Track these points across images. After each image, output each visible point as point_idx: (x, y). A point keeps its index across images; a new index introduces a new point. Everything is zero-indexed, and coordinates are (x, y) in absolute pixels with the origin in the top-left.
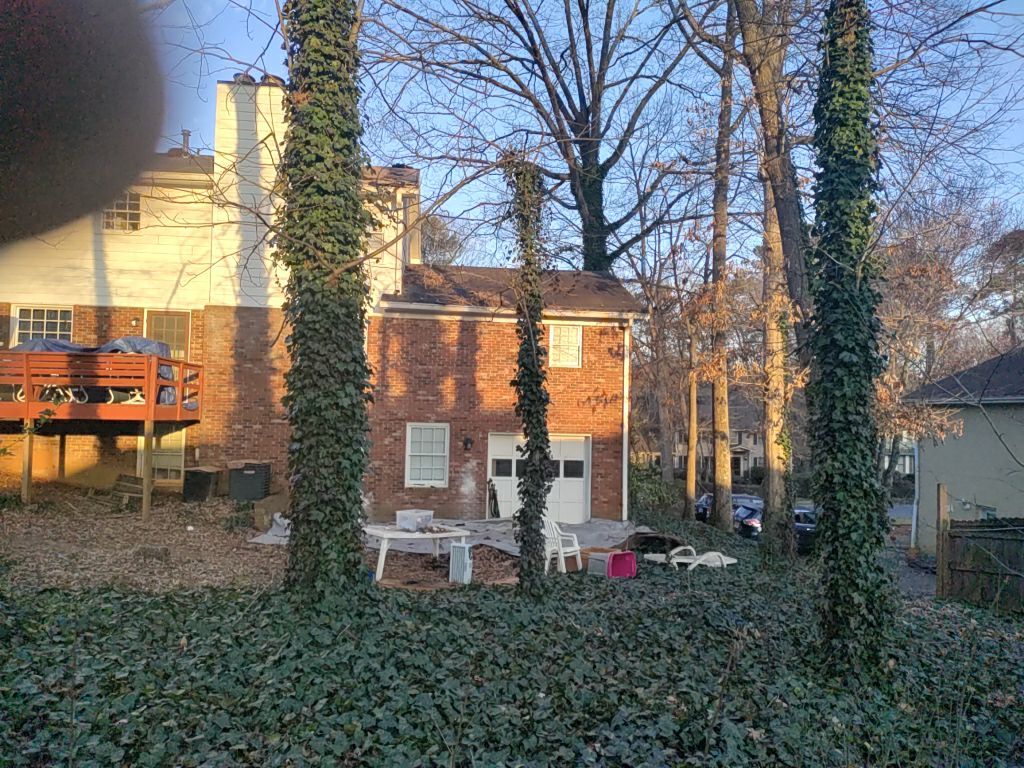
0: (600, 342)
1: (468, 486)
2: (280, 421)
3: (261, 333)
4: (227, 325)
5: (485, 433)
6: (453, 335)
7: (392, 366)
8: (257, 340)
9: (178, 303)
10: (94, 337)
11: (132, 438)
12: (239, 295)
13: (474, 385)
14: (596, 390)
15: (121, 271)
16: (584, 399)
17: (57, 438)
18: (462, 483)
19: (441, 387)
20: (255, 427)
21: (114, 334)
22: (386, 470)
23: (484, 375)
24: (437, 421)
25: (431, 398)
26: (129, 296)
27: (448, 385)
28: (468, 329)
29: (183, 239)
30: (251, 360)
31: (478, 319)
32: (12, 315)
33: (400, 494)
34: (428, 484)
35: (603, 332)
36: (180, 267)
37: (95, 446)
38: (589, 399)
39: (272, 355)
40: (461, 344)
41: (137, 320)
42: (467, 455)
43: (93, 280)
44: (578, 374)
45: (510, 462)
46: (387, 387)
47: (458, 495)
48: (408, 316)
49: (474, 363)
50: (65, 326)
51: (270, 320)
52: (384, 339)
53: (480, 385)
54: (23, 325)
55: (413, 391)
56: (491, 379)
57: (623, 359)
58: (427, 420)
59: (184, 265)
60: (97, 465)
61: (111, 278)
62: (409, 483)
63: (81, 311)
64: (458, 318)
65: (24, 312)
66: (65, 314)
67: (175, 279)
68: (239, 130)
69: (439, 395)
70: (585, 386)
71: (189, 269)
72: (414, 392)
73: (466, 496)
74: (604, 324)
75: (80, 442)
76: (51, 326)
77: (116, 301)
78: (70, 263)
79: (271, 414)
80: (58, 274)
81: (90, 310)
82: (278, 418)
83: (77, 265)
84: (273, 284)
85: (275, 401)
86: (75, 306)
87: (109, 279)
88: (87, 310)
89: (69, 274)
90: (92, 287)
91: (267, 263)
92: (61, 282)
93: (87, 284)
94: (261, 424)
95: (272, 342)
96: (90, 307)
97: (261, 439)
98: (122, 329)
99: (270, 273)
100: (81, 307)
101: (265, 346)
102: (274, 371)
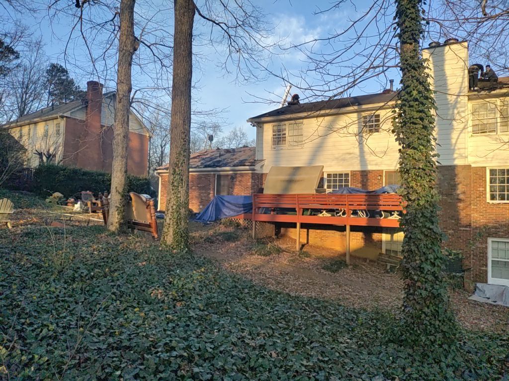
2: (464, 229)
3: (451, 180)
8: (449, 183)
10: (360, 185)
11: (380, 234)
20: (449, 231)
21: (369, 184)
26: (376, 165)
30: (445, 194)
32: (324, 177)
37: (362, 238)
39: (458, 192)
41: (380, 176)
43: (359, 158)
50: (346, 181)
51: (456, 172)
54: (329, 181)
60: (363, 247)
63: (354, 173)
65: (329, 175)
66: (347, 175)
68: (435, 72)
75: (355, 235)
76: (341, 181)
77: (370, 168)
78: (348, 151)
79: (459, 225)
80: (343, 157)
81: (358, 173)
82: (463, 227)
83: (351, 152)
84: (457, 152)
85: (461, 217)
86: (351, 171)
87: (366, 157)
88: (357, 172)
89: (348, 156)
90: (358, 162)
91: (454, 141)
92: (344, 160)
93: (356, 160)
94: (453, 230)
95: (458, 184)
96: (358, 171)
97: (454, 239)
98: (373, 181)
99: (455, 147)
100: (354, 171)
101: (454, 187)
102: (460, 200)
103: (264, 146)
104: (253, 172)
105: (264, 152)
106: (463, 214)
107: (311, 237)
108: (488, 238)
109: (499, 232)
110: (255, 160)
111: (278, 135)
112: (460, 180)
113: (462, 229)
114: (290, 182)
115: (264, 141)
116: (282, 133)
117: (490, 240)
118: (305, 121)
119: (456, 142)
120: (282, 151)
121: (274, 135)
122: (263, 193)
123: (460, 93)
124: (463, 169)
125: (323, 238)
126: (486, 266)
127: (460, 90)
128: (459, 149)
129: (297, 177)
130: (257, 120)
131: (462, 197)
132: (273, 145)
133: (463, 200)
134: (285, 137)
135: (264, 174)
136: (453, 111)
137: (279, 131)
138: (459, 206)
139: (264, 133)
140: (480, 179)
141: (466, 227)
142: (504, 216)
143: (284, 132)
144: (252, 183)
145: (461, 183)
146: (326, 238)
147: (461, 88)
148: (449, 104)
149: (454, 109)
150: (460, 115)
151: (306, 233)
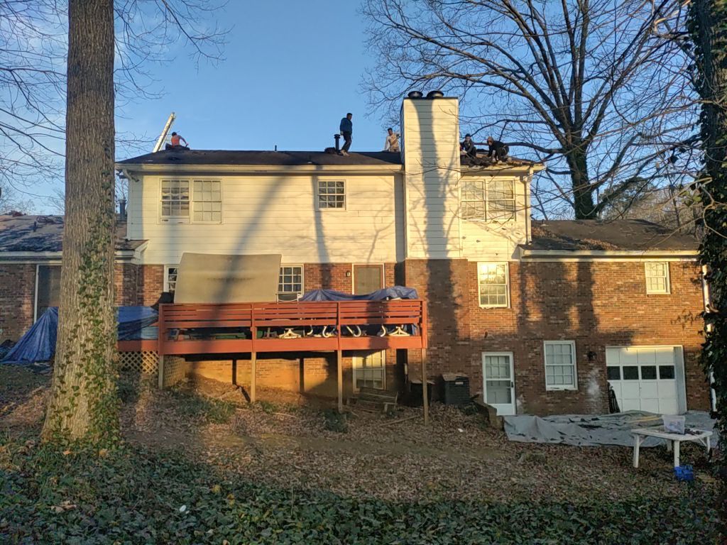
0: (684, 274)
1: (594, 389)
2: (463, 343)
3: (445, 278)
4: (422, 274)
5: (603, 347)
6: (574, 274)
7: (529, 299)
8: (443, 283)
9: (375, 259)
10: (319, 286)
11: (350, 358)
12: (428, 251)
13: (592, 311)
14: (684, 311)
15: (335, 238)
16: (676, 318)
17: (298, 360)
18: (588, 386)
19: (567, 313)
20: (446, 348)
21: (332, 283)
22: (532, 378)
23: (598, 302)
24: (566, 339)
25: (561, 322)
26: (341, 255)
27: (573, 312)
28: (584, 268)
29: (375, 213)
30: (439, 298)
31: (590, 260)
33: (544, 396)
34: (562, 388)
35: (685, 266)
36: (375, 233)
38: (679, 318)
39: (455, 295)
40: (579, 279)
41: (348, 272)
42: (591, 364)
43: (316, 245)
44: (669, 299)
45: (618, 368)
46: (528, 314)
47: (587, 396)
48: (538, 260)
49: (591, 294)
50: (297, 279)
51: (451, 269)
52: (522, 279)
53: (597, 311)
55: (546, 318)
56: (604, 306)
57: (702, 286)
58: (559, 338)
59: (378, 232)
60: (327, 379)
61: (328, 243)
62: (548, 388)
63: (309, 267)
64: (577, 260)
65: (285, 270)
66: (298, 270)
67: (372, 241)
68: (421, 132)
69: (566, 318)
70: (675, 307)
71: (380, 234)
72: (548, 317)
73: (593, 396)
74: (685, 260)
75: (314, 363)
76: (288, 279)
77: (333, 260)
78: (300, 233)
79: (456, 338)
80: (292, 242)
81: (316, 266)
82: (462, 340)
83: (305, 235)
84: (450, 242)
85: (458, 328)
86: (305, 264)
87: (327, 244)
88: (314, 266)
89: (299, 241)
90: (315, 250)
91: (446, 227)
92: (293, 246)
93: (312, 248)
94: (450, 345)
95: (454, 284)
96: (316, 264)
97: (451, 357)
98: (339, 279)
99: (447, 235)
100: (309, 264)
101: (449, 288)
102: (457, 306)
103: (144, 216)
104: (127, 262)
105: (144, 225)
106: (460, 324)
107: (240, 373)
108: (483, 353)
109: (494, 344)
110: (127, 240)
111: (174, 198)
112: (456, 278)
113: (460, 343)
114: (229, 281)
115: (144, 205)
116: (180, 195)
117: (484, 355)
118: (224, 179)
119: (449, 228)
120: (181, 227)
121: (164, 197)
122: (172, 302)
123: (451, 164)
124: (458, 265)
125: (261, 373)
126: (482, 388)
127: (452, 160)
128: (453, 238)
129: (241, 273)
130: (133, 167)
131: (459, 301)
132: (163, 214)
133: (460, 306)
134: (188, 203)
135: (146, 265)
136: (444, 188)
137: (176, 190)
138: (456, 314)
139: (144, 192)
140: (471, 278)
141: (464, 341)
142: (497, 324)
143: (185, 194)
144: (124, 281)
145: (457, 283)
146: (267, 373)
147: (452, 158)
148: (439, 177)
149: (445, 184)
150: (452, 194)
151: (231, 366)
